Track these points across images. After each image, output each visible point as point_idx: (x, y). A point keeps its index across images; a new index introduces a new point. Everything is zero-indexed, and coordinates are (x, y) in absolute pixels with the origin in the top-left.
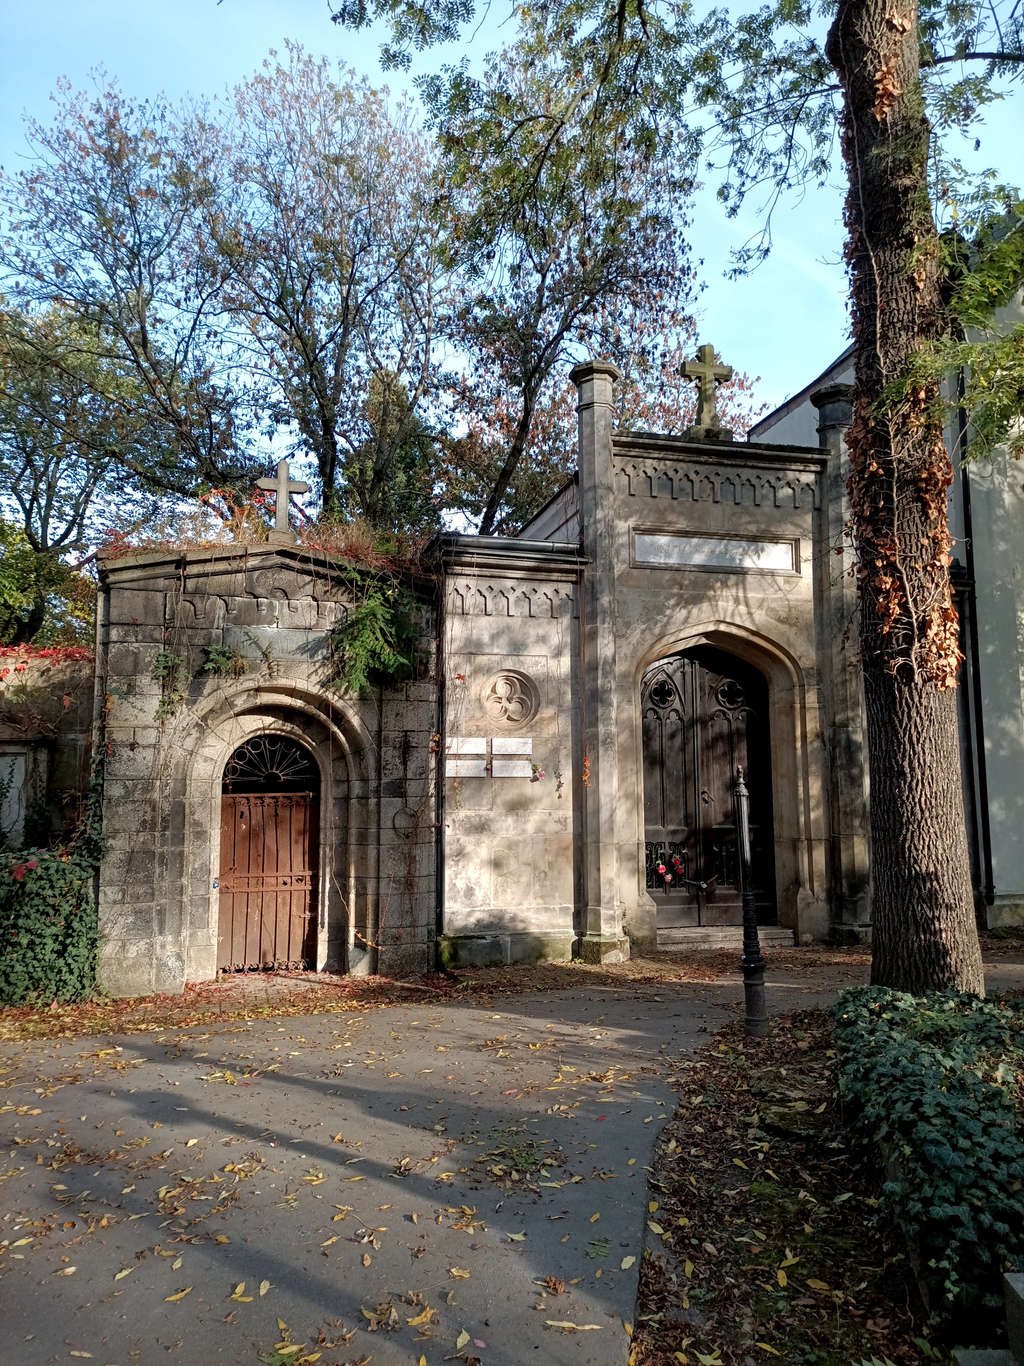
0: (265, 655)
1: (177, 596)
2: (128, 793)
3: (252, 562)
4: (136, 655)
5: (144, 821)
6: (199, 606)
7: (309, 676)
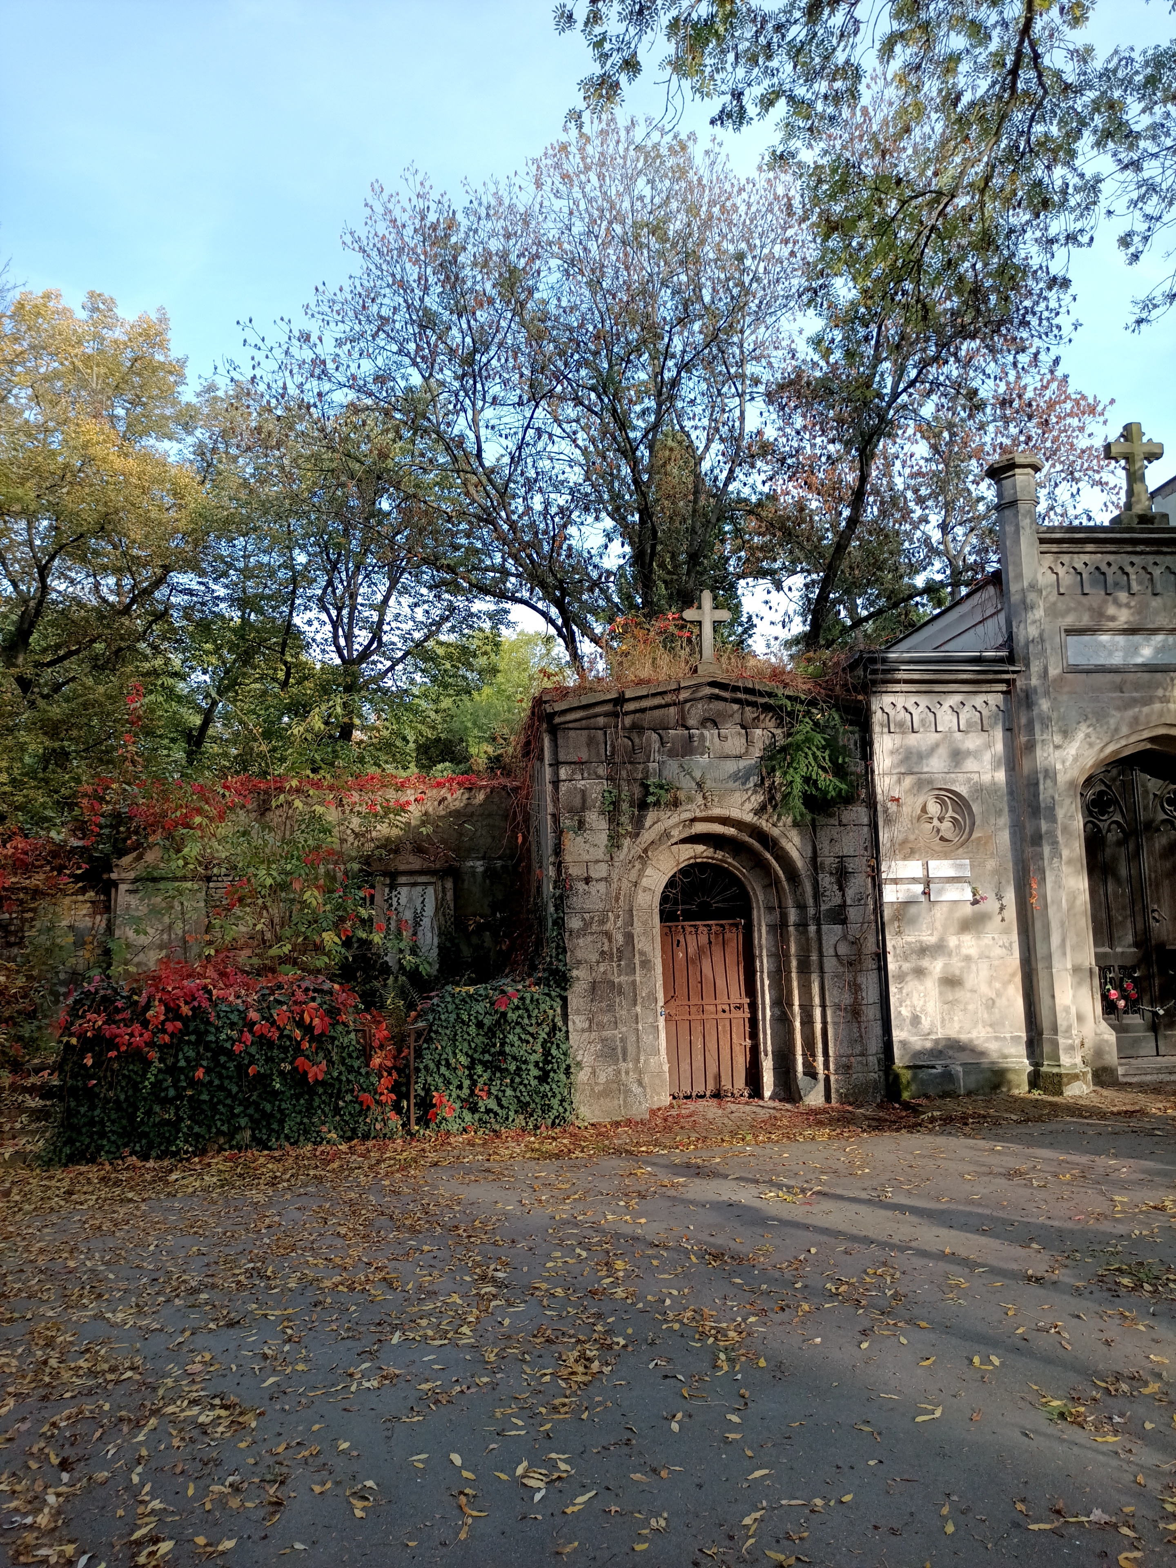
0: (700, 786)
1: (617, 733)
2: (587, 924)
3: (684, 695)
4: (583, 792)
5: (603, 953)
6: (637, 741)
7: (742, 804)
